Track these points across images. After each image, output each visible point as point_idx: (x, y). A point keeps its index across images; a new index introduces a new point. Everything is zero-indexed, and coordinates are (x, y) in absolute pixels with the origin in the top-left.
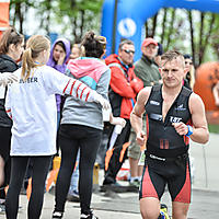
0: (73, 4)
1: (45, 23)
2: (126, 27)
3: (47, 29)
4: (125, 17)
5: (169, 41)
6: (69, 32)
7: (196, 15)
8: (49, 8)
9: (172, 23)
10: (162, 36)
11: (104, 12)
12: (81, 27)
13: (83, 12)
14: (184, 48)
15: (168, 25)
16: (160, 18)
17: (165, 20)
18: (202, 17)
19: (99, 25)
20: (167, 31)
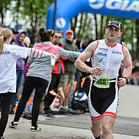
0: (31, 9)
1: (16, 19)
2: (60, 22)
3: (17, 22)
4: (60, 17)
5: (84, 30)
6: (29, 24)
7: (99, 17)
8: (18, 11)
9: (85, 21)
10: (80, 27)
11: (48, 14)
12: (36, 22)
13: (37, 14)
14: (92, 35)
15: (83, 22)
16: (79, 18)
17: (81, 19)
18: (102, 18)
19: (46, 20)
20: (83, 25)
